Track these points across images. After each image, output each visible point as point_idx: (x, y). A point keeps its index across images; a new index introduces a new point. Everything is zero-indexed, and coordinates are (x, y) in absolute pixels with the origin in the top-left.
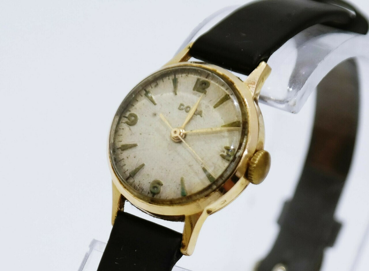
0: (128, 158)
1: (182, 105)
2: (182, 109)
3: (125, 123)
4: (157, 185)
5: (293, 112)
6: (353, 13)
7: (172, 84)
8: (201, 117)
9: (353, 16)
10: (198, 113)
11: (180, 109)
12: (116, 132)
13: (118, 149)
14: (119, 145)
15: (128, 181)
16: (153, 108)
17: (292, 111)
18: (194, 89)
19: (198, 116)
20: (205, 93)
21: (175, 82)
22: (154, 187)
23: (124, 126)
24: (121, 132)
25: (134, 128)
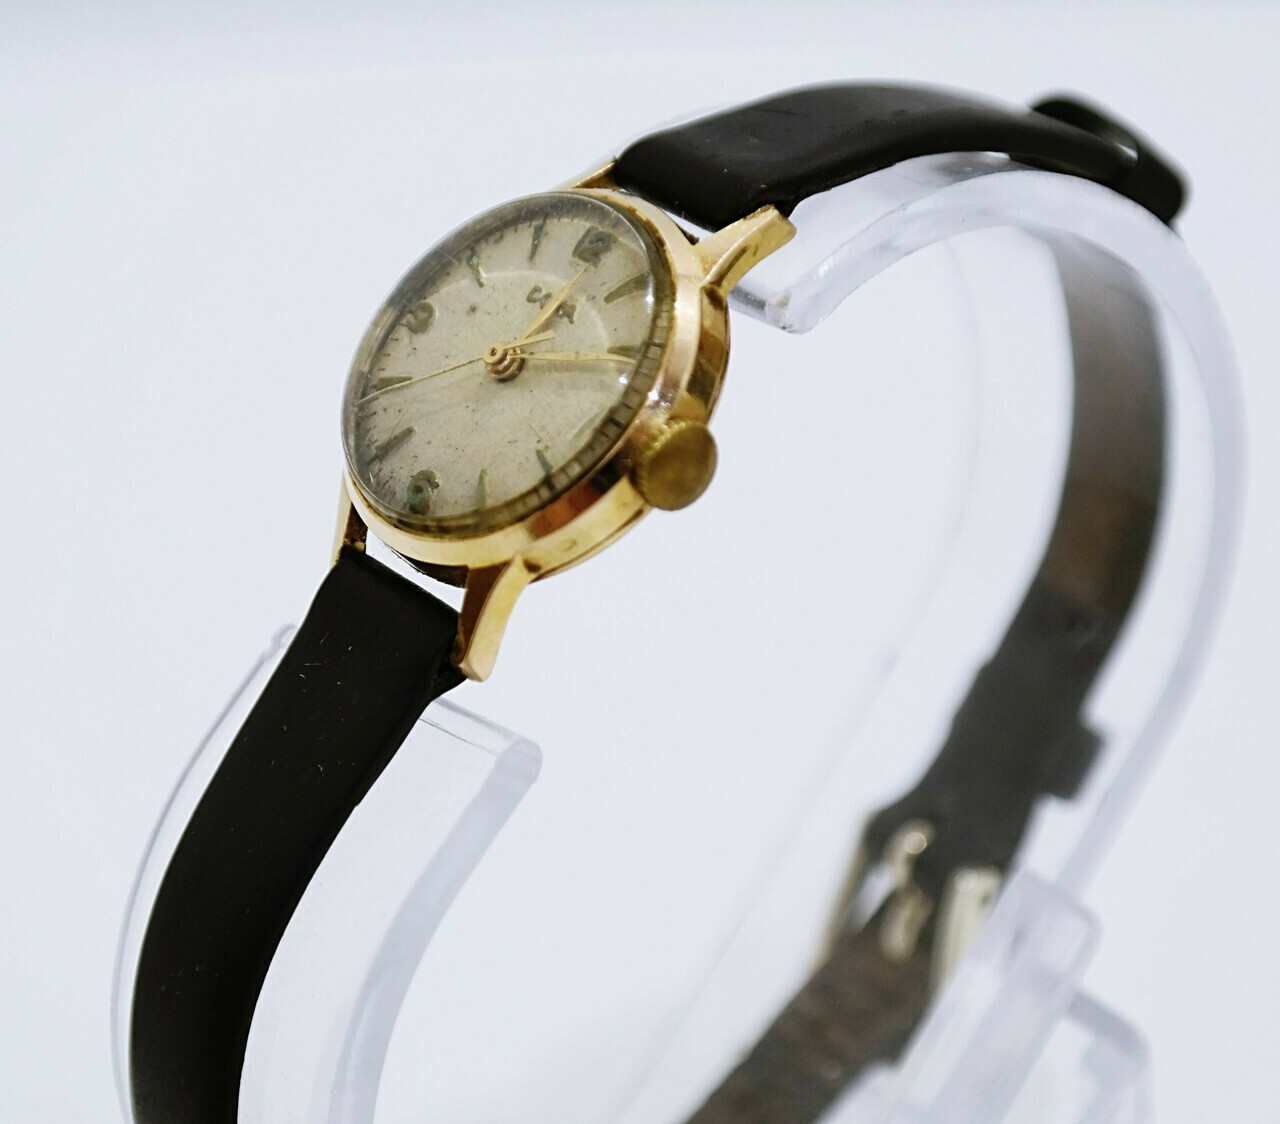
0: (385, 410)
1: (537, 290)
2: (535, 301)
3: (406, 327)
4: (424, 482)
5: (784, 328)
6: (1132, 153)
7: (532, 237)
8: (571, 322)
9: (1129, 159)
10: (564, 311)
11: (530, 300)
12: (383, 344)
13: (372, 387)
14: (377, 377)
16: (473, 295)
17: (781, 325)
18: (574, 253)
19: (563, 319)
20: (595, 265)
21: (539, 234)
22: (418, 490)
23: (403, 333)
24: (391, 348)
25: (421, 340)
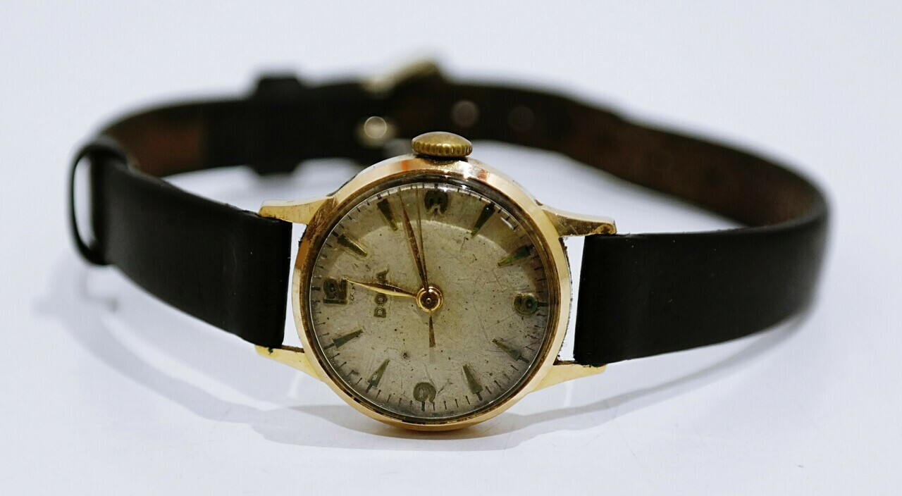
0: (491, 374)
2: (384, 311)
3: (434, 404)
7: (346, 345)
8: (387, 272)
10: (382, 281)
11: (384, 314)
13: (481, 399)
14: (473, 399)
15: (528, 358)
16: (396, 363)
18: (344, 303)
19: (387, 277)
20: (346, 281)
21: (340, 341)
23: (439, 402)
25: (438, 384)
